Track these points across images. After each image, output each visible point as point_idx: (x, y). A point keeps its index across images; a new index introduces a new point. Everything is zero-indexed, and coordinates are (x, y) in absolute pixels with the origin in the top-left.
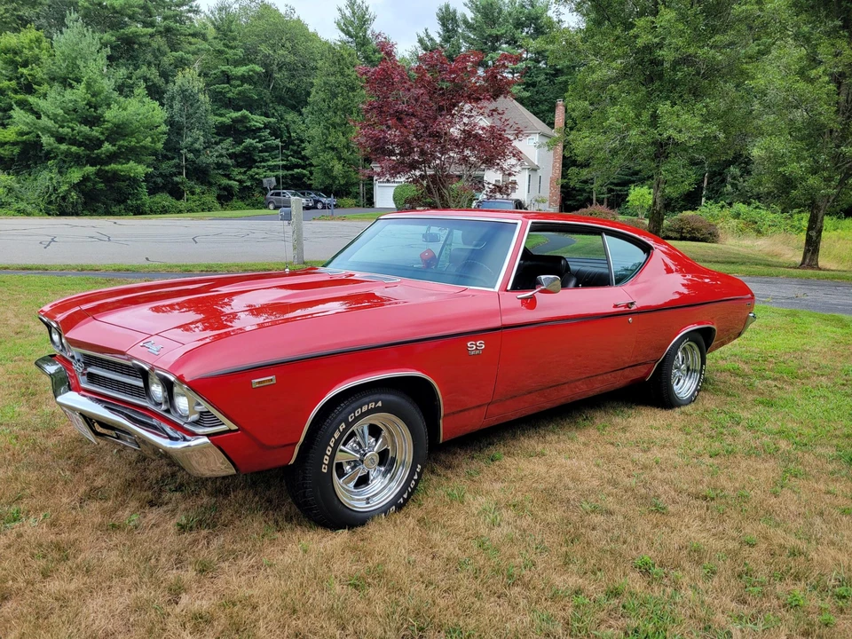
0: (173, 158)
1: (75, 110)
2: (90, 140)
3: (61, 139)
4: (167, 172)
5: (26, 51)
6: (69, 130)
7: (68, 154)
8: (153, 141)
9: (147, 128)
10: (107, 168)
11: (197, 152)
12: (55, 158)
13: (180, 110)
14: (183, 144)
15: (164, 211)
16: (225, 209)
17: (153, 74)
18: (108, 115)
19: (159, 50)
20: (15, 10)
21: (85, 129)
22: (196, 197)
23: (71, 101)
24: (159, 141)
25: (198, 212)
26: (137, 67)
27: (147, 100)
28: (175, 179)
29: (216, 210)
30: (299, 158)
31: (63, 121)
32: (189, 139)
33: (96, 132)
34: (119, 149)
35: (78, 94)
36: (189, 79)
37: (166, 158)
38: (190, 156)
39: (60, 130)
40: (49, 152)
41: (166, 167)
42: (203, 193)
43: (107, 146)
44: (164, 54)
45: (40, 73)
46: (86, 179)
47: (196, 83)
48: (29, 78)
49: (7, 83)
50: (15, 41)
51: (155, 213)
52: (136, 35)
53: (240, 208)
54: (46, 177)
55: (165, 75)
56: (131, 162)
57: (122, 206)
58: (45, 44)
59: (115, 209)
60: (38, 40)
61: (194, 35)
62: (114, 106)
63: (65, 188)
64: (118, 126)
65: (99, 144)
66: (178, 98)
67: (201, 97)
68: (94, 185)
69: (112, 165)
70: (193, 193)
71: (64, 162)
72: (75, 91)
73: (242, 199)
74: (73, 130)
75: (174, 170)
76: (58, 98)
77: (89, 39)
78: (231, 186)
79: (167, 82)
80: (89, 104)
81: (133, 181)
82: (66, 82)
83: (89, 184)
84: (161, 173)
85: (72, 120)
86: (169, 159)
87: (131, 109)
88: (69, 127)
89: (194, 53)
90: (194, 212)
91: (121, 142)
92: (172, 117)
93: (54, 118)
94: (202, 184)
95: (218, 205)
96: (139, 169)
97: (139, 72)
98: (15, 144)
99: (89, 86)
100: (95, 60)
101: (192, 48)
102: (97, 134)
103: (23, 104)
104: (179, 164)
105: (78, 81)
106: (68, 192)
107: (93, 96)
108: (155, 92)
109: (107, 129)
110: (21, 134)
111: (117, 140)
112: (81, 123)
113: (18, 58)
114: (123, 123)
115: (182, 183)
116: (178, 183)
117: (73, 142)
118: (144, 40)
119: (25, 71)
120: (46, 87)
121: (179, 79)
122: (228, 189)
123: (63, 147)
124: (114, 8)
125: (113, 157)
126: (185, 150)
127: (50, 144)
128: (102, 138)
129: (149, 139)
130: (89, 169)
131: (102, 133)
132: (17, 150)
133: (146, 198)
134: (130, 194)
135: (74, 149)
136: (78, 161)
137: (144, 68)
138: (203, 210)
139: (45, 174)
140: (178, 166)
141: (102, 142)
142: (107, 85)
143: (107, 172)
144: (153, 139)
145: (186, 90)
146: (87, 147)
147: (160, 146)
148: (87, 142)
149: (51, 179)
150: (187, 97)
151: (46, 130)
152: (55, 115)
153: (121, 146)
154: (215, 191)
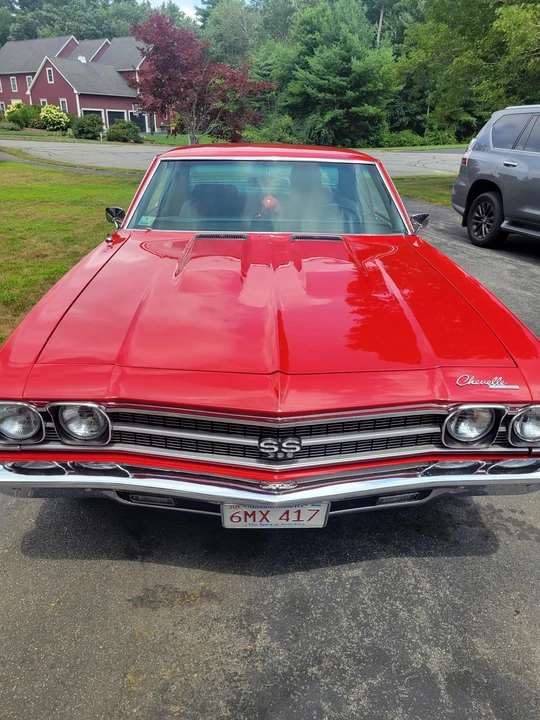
1: (333, 65)
2: (340, 89)
3: (321, 89)
4: (413, 111)
5: (315, 21)
6: (326, 82)
7: (327, 101)
10: (351, 110)
12: (320, 103)
15: (401, 144)
18: (354, 66)
21: (338, 80)
22: (433, 133)
23: (328, 57)
28: (419, 117)
29: (450, 143)
31: (323, 75)
33: (343, 82)
34: (360, 94)
35: (335, 51)
39: (321, 82)
40: (316, 100)
41: (413, 106)
42: (442, 129)
43: (350, 94)
45: (318, 37)
46: (334, 120)
48: (314, 42)
50: (309, 14)
51: (392, 146)
56: (366, 105)
57: (365, 141)
58: (327, 13)
59: (360, 144)
60: (324, 10)
63: (320, 126)
64: (360, 75)
65: (345, 91)
68: (342, 124)
69: (354, 108)
70: (432, 130)
71: (325, 106)
74: (329, 81)
75: (419, 109)
78: (470, 122)
80: (343, 59)
81: (374, 120)
83: (337, 123)
84: (408, 113)
85: (330, 73)
88: (326, 79)
90: (427, 145)
91: (362, 88)
93: (317, 74)
95: (454, 140)
98: (299, 94)
99: (345, 43)
102: (345, 83)
104: (424, 103)
106: (322, 128)
107: (346, 52)
109: (353, 78)
110: (303, 87)
111: (359, 87)
112: (335, 75)
113: (310, 29)
114: (364, 72)
115: (424, 121)
116: (421, 121)
117: (331, 92)
119: (312, 37)
120: (319, 48)
122: (467, 125)
123: (321, 95)
125: (358, 101)
127: (312, 94)
128: (349, 86)
130: (338, 112)
131: (349, 83)
134: (371, 131)
135: (329, 96)
136: (331, 105)
138: (436, 144)
139: (313, 117)
140: (424, 106)
141: (348, 89)
143: (352, 113)
146: (338, 94)
151: (311, 83)
152: (318, 71)
153: (363, 92)
154: (455, 127)
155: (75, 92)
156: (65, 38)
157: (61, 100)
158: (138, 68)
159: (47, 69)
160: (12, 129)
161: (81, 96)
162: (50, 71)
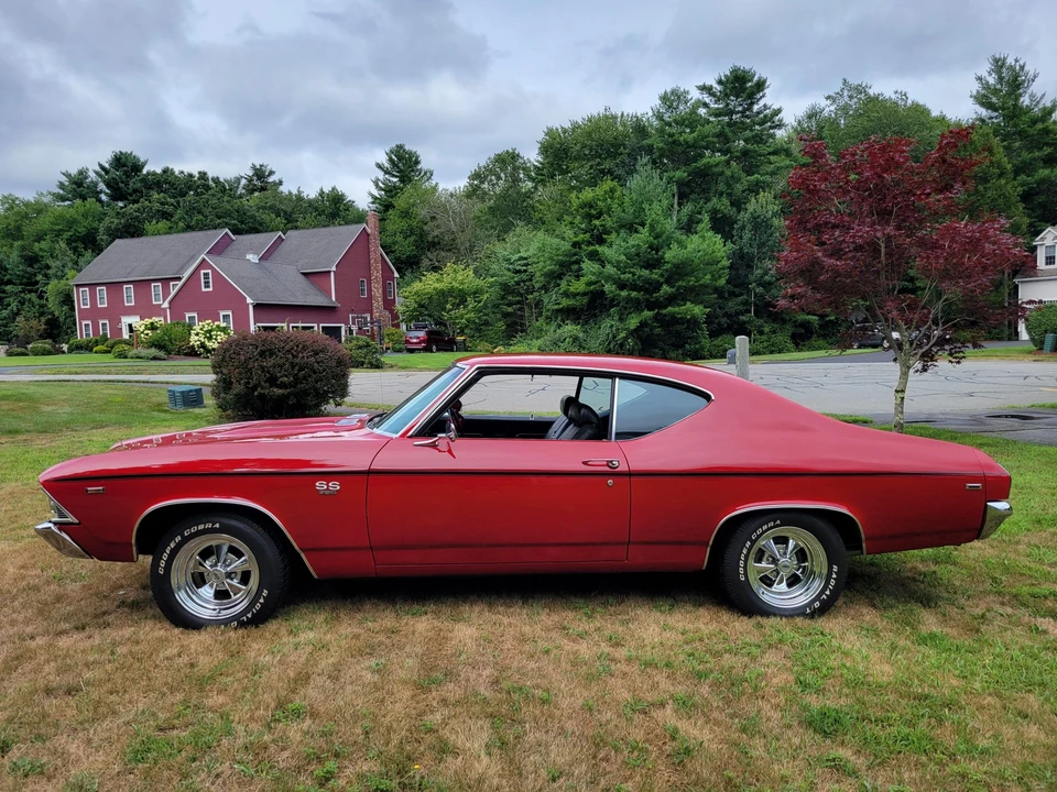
0: (742, 294)
1: (638, 255)
2: (651, 284)
3: (622, 286)
4: (733, 311)
5: (600, 203)
6: (630, 276)
7: (628, 299)
8: (714, 279)
9: (708, 264)
10: (664, 311)
11: (767, 285)
12: (617, 305)
13: (751, 239)
14: (752, 278)
16: (800, 350)
17: (723, 204)
18: (668, 255)
19: (732, 177)
20: (599, 164)
21: (646, 273)
22: (764, 337)
23: (633, 246)
24: (720, 277)
25: (764, 353)
26: (708, 200)
27: (711, 233)
28: (741, 317)
29: (789, 351)
30: (906, 280)
31: (626, 267)
32: (759, 271)
33: (655, 275)
34: (678, 290)
35: (642, 237)
36: (764, 204)
37: (733, 294)
38: (760, 290)
39: (622, 276)
40: (613, 300)
41: (732, 305)
42: (774, 332)
43: (666, 288)
44: (739, 180)
45: (609, 222)
46: (643, 324)
47: (770, 207)
48: (601, 228)
49: (582, 236)
50: (591, 195)
51: (715, 357)
52: (708, 166)
53: (820, 348)
54: (608, 325)
55: (738, 204)
56: (688, 303)
57: (680, 352)
58: (617, 194)
59: (673, 355)
60: (612, 190)
61: (775, 153)
62: (674, 246)
63: (623, 335)
64: (677, 266)
65: (658, 286)
66: (749, 227)
67: (776, 222)
68: (651, 330)
69: (670, 308)
70: (761, 333)
71: (626, 308)
72: (639, 235)
73: (824, 336)
74: (634, 274)
75: (741, 308)
76: (623, 244)
77: (657, 180)
78: (809, 322)
79: (739, 212)
80: (651, 247)
81: (693, 323)
82: (631, 228)
83: (647, 329)
84: (726, 312)
85: (634, 265)
86: (736, 296)
87: (690, 247)
88: (630, 273)
89: (773, 174)
90: (760, 354)
91: (680, 283)
92: (741, 249)
93: (617, 265)
94: (774, 321)
95: (790, 345)
96: (698, 310)
97: (709, 206)
98: (584, 294)
99: (652, 228)
100: (660, 201)
101: (771, 168)
102: (656, 277)
103: (594, 256)
104: (747, 301)
105: (643, 225)
106: (626, 338)
107: (655, 239)
108: (722, 225)
109: (667, 270)
110: (590, 284)
111: (677, 281)
112: (641, 267)
113: (593, 212)
114: (682, 263)
115: (748, 322)
116: (744, 323)
117: (634, 287)
118: (716, 170)
119: (597, 222)
120: (614, 235)
121: (752, 206)
122: (806, 325)
123: (624, 293)
124: (687, 143)
125: (671, 300)
126: (754, 284)
127: (611, 292)
128: (662, 280)
129: (708, 277)
130: (647, 314)
131: (662, 275)
132: (585, 300)
133: (706, 342)
134: (689, 338)
135: (634, 294)
136: (637, 306)
137: (715, 200)
138: (772, 352)
139: (608, 322)
140: (746, 303)
141: (662, 284)
142: (670, 225)
143: (665, 315)
144: (713, 276)
145: (759, 216)
146: (647, 291)
147: (722, 282)
148: (647, 286)
149: (612, 326)
150: (759, 224)
151: (609, 278)
152: (619, 262)
153: (680, 287)
154: (789, 329)
155: (249, 301)
156: (214, 231)
157: (222, 313)
158: (334, 269)
159: (202, 272)
160: (155, 358)
161: (257, 307)
162: (206, 275)
